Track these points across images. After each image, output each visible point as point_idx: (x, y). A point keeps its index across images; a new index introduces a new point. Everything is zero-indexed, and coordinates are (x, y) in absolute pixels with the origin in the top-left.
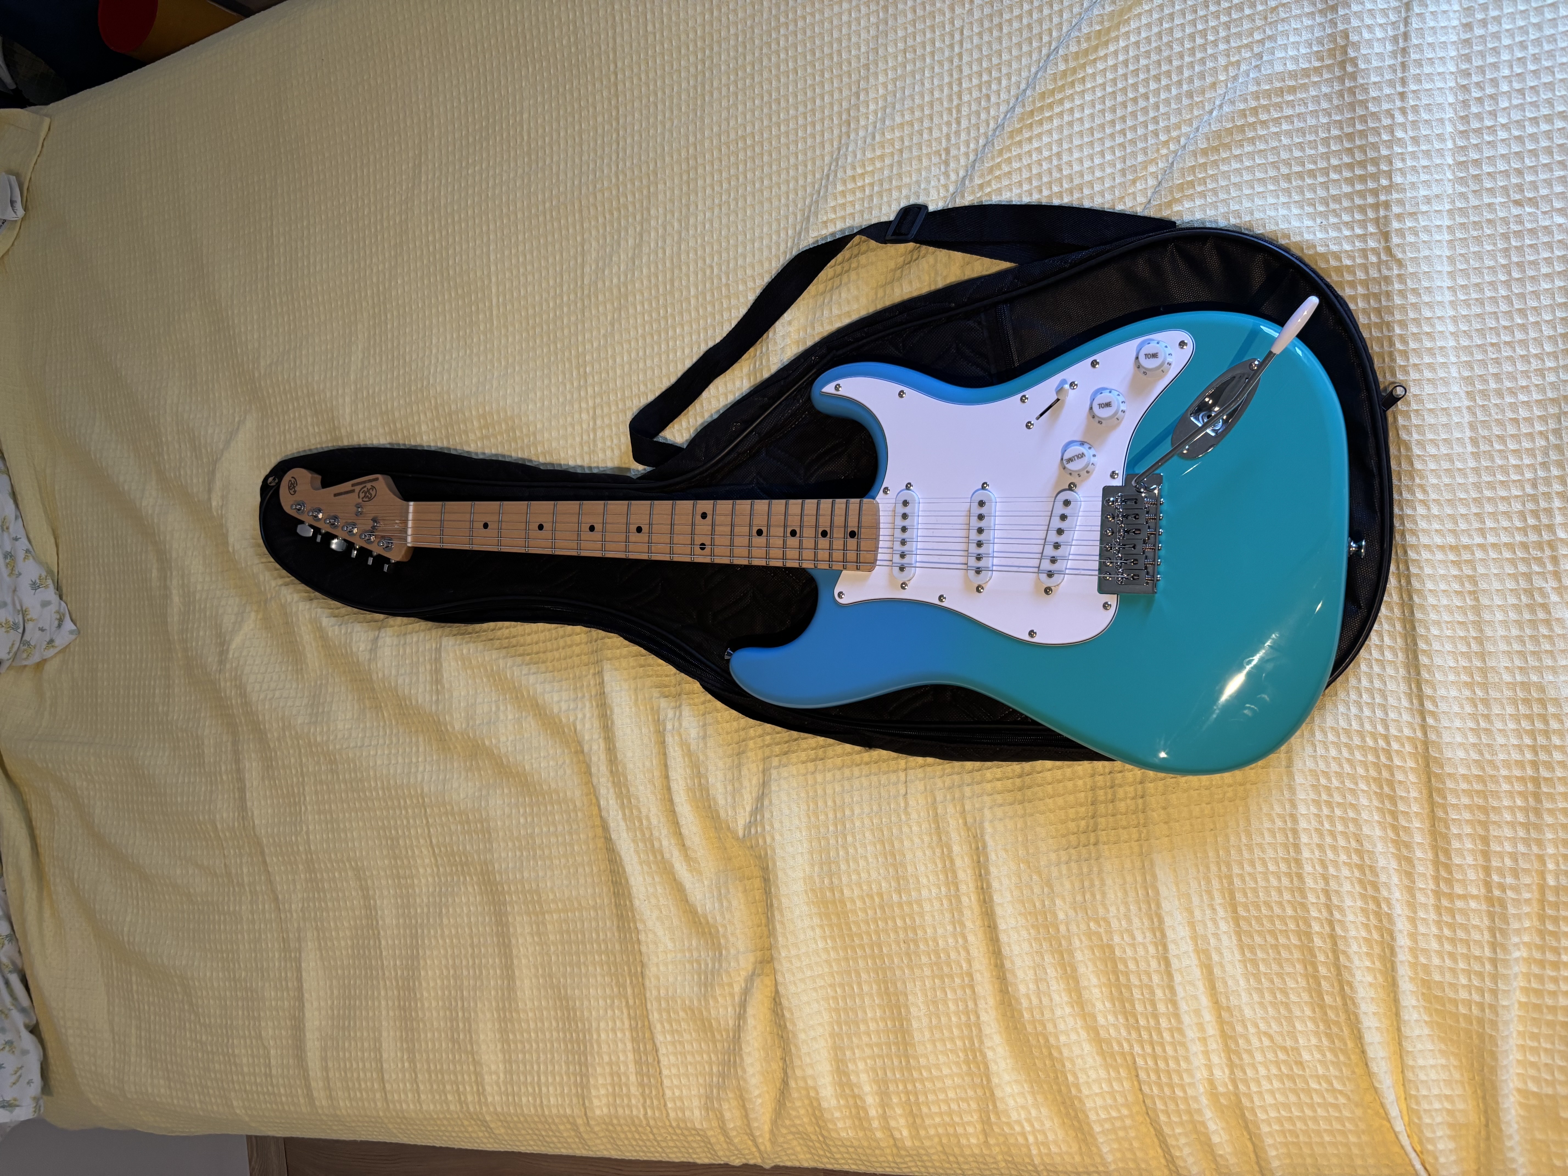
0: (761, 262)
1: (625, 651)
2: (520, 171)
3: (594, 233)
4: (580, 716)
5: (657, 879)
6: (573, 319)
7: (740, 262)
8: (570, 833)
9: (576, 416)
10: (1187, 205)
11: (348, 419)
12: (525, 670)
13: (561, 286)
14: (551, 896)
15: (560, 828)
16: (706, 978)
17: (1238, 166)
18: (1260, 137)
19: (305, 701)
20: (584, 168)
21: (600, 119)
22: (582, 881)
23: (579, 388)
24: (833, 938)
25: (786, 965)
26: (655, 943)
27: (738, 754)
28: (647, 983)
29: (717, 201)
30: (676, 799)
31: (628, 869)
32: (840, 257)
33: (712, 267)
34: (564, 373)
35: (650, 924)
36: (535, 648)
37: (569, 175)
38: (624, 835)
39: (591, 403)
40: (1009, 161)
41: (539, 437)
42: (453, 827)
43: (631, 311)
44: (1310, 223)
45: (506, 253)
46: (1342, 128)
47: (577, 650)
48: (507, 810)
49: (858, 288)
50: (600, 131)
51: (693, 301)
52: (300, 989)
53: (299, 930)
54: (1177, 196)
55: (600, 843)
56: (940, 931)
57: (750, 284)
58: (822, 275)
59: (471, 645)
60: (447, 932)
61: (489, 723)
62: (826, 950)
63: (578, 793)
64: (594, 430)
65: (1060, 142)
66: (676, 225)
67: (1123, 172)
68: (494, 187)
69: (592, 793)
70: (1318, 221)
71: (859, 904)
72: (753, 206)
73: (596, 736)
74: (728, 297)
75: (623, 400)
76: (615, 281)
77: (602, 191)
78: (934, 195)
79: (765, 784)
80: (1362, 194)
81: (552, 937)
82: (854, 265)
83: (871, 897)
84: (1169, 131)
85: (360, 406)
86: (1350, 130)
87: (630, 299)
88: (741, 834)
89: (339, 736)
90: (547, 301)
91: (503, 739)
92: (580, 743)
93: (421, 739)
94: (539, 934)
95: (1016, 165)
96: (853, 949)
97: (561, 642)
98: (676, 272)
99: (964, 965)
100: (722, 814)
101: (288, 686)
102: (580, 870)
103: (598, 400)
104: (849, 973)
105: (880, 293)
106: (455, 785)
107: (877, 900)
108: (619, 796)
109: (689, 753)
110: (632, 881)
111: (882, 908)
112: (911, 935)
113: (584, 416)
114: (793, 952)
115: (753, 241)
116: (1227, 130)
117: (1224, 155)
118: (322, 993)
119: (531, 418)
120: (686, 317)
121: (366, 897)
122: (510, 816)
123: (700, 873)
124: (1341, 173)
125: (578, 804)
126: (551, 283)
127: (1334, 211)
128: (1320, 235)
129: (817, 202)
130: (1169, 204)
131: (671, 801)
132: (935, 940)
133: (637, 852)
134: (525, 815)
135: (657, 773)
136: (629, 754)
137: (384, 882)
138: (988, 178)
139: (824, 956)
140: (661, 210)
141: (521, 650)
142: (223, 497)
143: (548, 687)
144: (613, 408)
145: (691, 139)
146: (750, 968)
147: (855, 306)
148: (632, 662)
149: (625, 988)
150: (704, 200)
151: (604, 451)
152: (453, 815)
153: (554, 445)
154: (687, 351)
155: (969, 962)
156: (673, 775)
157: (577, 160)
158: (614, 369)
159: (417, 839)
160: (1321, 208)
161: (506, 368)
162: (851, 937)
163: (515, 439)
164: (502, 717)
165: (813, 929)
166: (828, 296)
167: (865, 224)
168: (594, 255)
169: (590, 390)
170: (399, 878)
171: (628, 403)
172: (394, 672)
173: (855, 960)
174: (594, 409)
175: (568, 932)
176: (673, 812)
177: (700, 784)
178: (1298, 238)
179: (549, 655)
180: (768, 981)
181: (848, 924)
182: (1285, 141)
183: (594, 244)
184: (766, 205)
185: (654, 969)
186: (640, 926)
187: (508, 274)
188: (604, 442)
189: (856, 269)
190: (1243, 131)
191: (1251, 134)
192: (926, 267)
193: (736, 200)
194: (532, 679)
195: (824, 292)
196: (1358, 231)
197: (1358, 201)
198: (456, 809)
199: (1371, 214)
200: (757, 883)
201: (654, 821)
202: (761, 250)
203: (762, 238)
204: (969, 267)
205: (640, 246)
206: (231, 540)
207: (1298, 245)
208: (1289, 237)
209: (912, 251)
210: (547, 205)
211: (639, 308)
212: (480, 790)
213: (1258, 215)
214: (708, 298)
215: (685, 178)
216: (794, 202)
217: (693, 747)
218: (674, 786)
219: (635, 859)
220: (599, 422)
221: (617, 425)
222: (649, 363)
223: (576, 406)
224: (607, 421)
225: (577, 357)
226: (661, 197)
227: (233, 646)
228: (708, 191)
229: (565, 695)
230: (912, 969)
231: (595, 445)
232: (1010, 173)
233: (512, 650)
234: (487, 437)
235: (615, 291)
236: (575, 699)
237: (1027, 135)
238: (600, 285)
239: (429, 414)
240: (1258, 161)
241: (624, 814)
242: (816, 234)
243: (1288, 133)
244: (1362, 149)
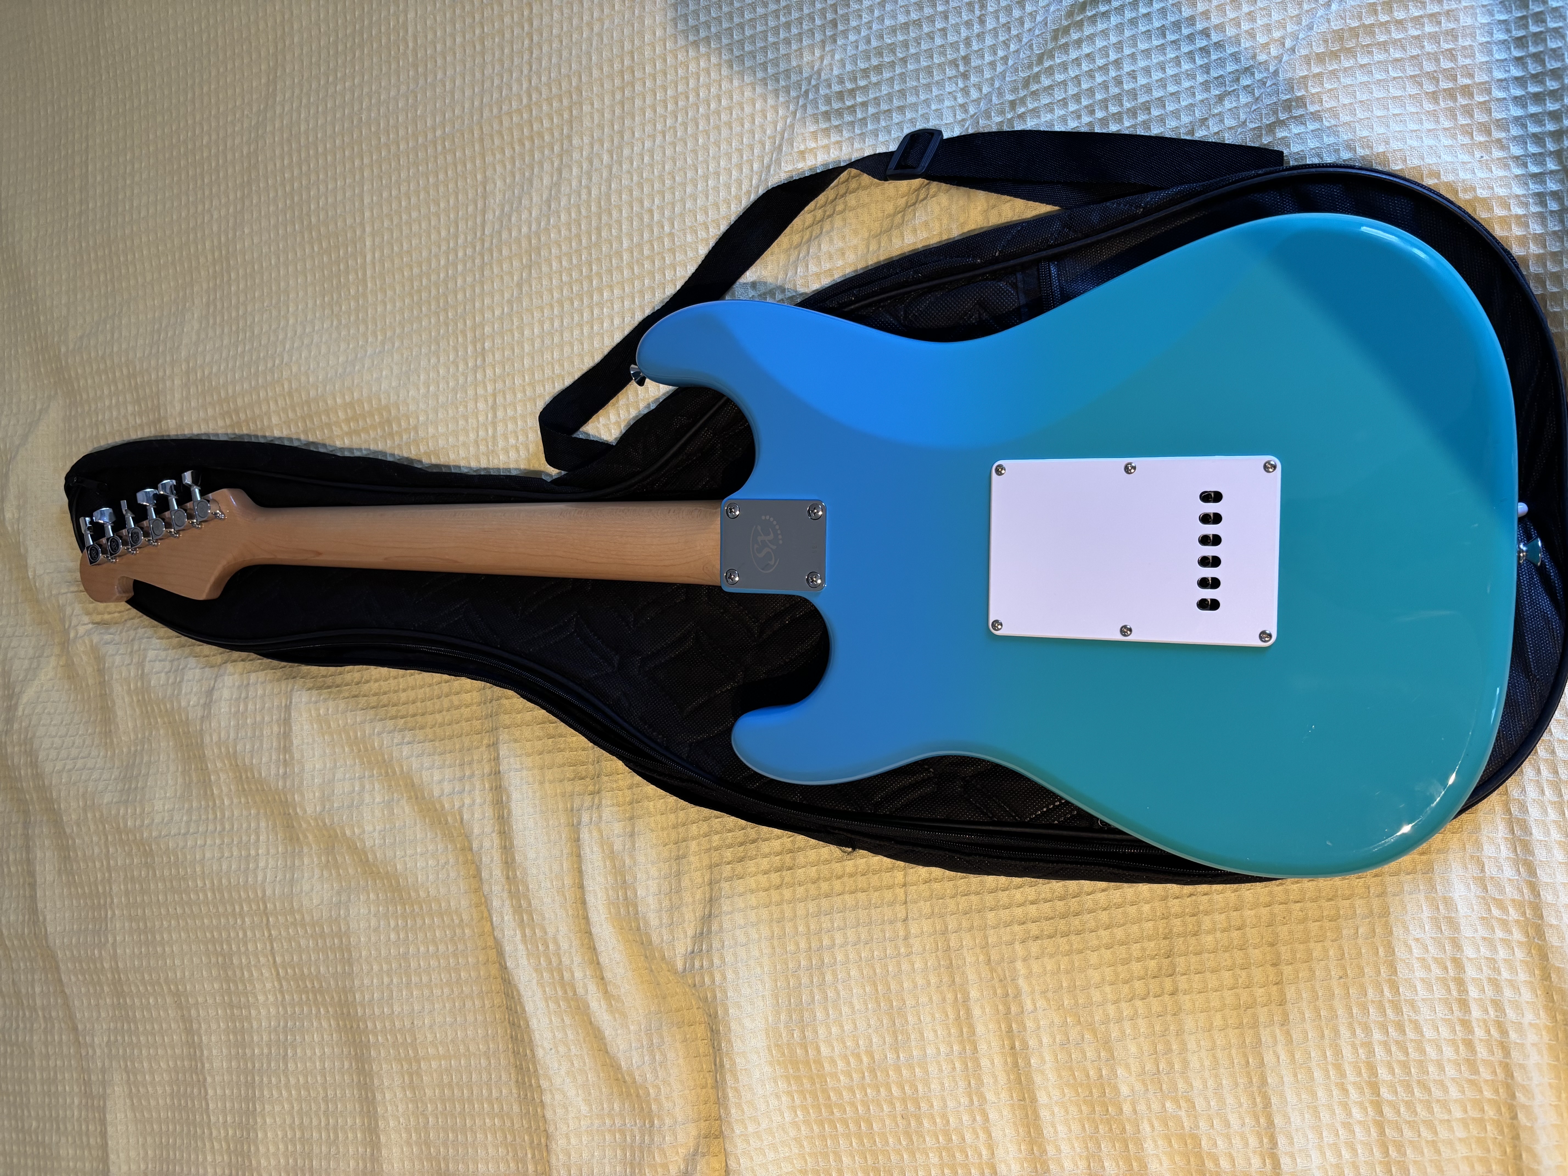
0: (717, 206)
1: (528, 716)
2: (403, 88)
3: (499, 168)
4: (467, 801)
5: (567, 1020)
6: (469, 279)
7: (689, 205)
8: (455, 955)
9: (471, 405)
10: (1296, 129)
11: (178, 407)
12: (397, 738)
13: (456, 237)
14: (430, 1037)
15: (442, 948)
16: (633, 1155)
17: (1365, 79)
18: (1395, 42)
19: (116, 773)
20: (487, 85)
21: (507, 20)
22: (470, 1018)
23: (475, 368)
24: (805, 1108)
25: (740, 1144)
26: (565, 1107)
27: (678, 858)
28: (553, 1161)
29: (659, 127)
30: (594, 917)
31: (529, 1007)
32: (821, 198)
33: (651, 211)
34: (456, 350)
35: (557, 1081)
36: (412, 709)
37: (468, 93)
38: (524, 961)
39: (490, 388)
40: (1050, 71)
41: (421, 434)
42: (303, 942)
43: (545, 269)
44: (1466, 158)
45: (385, 194)
46: (1508, 31)
47: (466, 712)
48: (373, 922)
49: (844, 237)
50: (507, 36)
51: (626, 256)
52: (104, 1147)
53: (103, 1071)
54: (1282, 116)
55: (494, 970)
56: (951, 1104)
57: (702, 234)
58: (797, 222)
59: (331, 703)
60: (293, 1081)
61: (350, 806)
62: (795, 1124)
63: (464, 903)
64: (494, 424)
65: (1119, 46)
66: (606, 158)
67: (1206, 86)
68: (369, 110)
69: (483, 903)
70: (1478, 155)
71: (841, 1065)
72: (707, 132)
73: (488, 829)
74: (672, 251)
75: (532, 385)
76: (525, 230)
77: (510, 114)
78: (948, 118)
79: (712, 901)
80: (1536, 118)
81: (429, 1092)
82: (839, 208)
83: (858, 1056)
84: (1269, 31)
85: (192, 390)
86: (1521, 33)
87: (544, 253)
88: (680, 965)
89: (157, 820)
90: (437, 256)
91: (368, 828)
92: (467, 837)
93: (263, 824)
94: (413, 1089)
95: (1059, 77)
96: (833, 1124)
97: (446, 702)
98: (604, 218)
99: (984, 1152)
100: (655, 939)
101: (94, 753)
102: (469, 1004)
103: (499, 385)
104: (826, 1156)
105: (873, 247)
106: (306, 887)
107: (865, 1059)
108: (518, 910)
109: (612, 855)
110: (534, 1023)
111: (872, 1071)
112: (911, 1107)
113: (481, 405)
114: (751, 1128)
115: (706, 178)
116: (1352, 29)
117: (1346, 64)
118: (133, 1154)
119: (412, 407)
120: (616, 276)
121: (189, 1031)
122: (377, 930)
123: (624, 1015)
124: (1507, 89)
125: (465, 917)
126: (443, 233)
127: (1499, 141)
128: (1480, 174)
129: (792, 126)
130: (1271, 128)
131: (586, 918)
132: (944, 1116)
133: (541, 985)
134: (396, 928)
135: (568, 881)
136: (531, 855)
137: (212, 1012)
138: (1022, 93)
139: (792, 1133)
140: (586, 140)
141: (393, 711)
142: (19, 508)
143: (427, 761)
144: (519, 395)
145: (627, 46)
146: (692, 1143)
147: (840, 263)
148: (538, 731)
149: (525, 1164)
150: (643, 125)
151: (507, 452)
152: (304, 926)
153: (441, 443)
154: (617, 321)
155: (991, 1149)
156: (589, 884)
157: (478, 75)
158: (521, 344)
159: (256, 956)
160: (1480, 138)
161: (383, 343)
162: (829, 1107)
163: (391, 435)
164: (367, 798)
165: (778, 1097)
166: (805, 248)
167: (856, 156)
168: (499, 197)
169: (489, 372)
170: (232, 1007)
171: (539, 389)
172: (232, 735)
173: (835, 1138)
174: (494, 396)
175: (450, 1085)
176: (589, 933)
177: (626, 898)
178: (1451, 178)
179: (429, 719)
180: (716, 1164)
181: (825, 1091)
182: (1429, 47)
183: (499, 183)
184: (725, 132)
185: (562, 1142)
186: (544, 1084)
187: (386, 223)
188: (506, 438)
189: (841, 212)
190: (1372, 34)
191: (1382, 38)
192: (937, 209)
193: (685, 125)
194: (406, 750)
195: (799, 245)
196: (1534, 169)
197: (1533, 129)
198: (307, 918)
199: (1551, 146)
200: (701, 1030)
201: (564, 945)
202: (716, 189)
203: (717, 174)
204: (995, 212)
205: (558, 185)
206: (31, 562)
207: (1449, 185)
208: (1438, 175)
209: (918, 190)
210: (439, 133)
211: (555, 265)
212: (339, 893)
213: (1395, 145)
214: (646, 252)
215: (618, 97)
216: (762, 126)
217: (617, 847)
218: (590, 899)
219: (539, 994)
220: (500, 414)
221: (523, 417)
222: (566, 335)
223: (471, 392)
224: (510, 412)
225: (474, 329)
226: (587, 123)
227: (25, 699)
228: (649, 114)
229: (448, 773)
230: (913, 1154)
231: (495, 443)
232: (1050, 87)
233: (382, 712)
234: (357, 432)
235: (524, 244)
236: (461, 779)
237: (1075, 36)
238: (505, 235)
239: (281, 402)
240: (1393, 74)
241: (524, 935)
242: (790, 168)
243: (1434, 38)
244: (1538, 57)
